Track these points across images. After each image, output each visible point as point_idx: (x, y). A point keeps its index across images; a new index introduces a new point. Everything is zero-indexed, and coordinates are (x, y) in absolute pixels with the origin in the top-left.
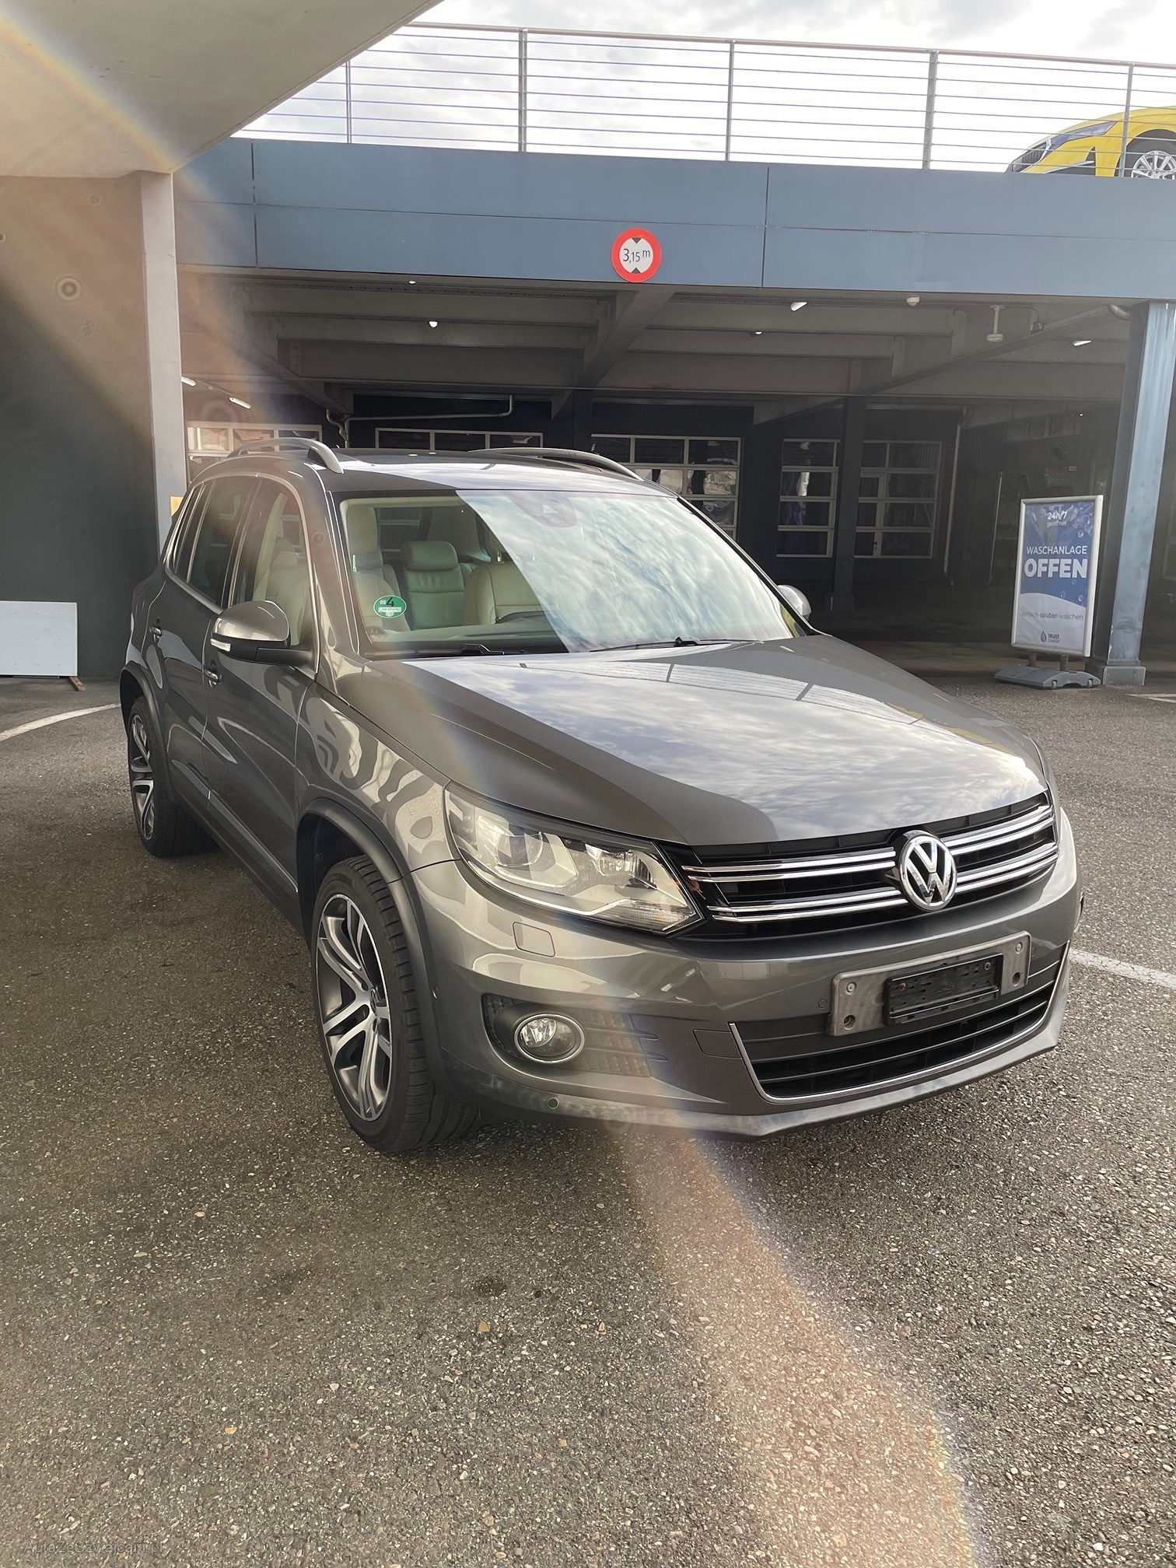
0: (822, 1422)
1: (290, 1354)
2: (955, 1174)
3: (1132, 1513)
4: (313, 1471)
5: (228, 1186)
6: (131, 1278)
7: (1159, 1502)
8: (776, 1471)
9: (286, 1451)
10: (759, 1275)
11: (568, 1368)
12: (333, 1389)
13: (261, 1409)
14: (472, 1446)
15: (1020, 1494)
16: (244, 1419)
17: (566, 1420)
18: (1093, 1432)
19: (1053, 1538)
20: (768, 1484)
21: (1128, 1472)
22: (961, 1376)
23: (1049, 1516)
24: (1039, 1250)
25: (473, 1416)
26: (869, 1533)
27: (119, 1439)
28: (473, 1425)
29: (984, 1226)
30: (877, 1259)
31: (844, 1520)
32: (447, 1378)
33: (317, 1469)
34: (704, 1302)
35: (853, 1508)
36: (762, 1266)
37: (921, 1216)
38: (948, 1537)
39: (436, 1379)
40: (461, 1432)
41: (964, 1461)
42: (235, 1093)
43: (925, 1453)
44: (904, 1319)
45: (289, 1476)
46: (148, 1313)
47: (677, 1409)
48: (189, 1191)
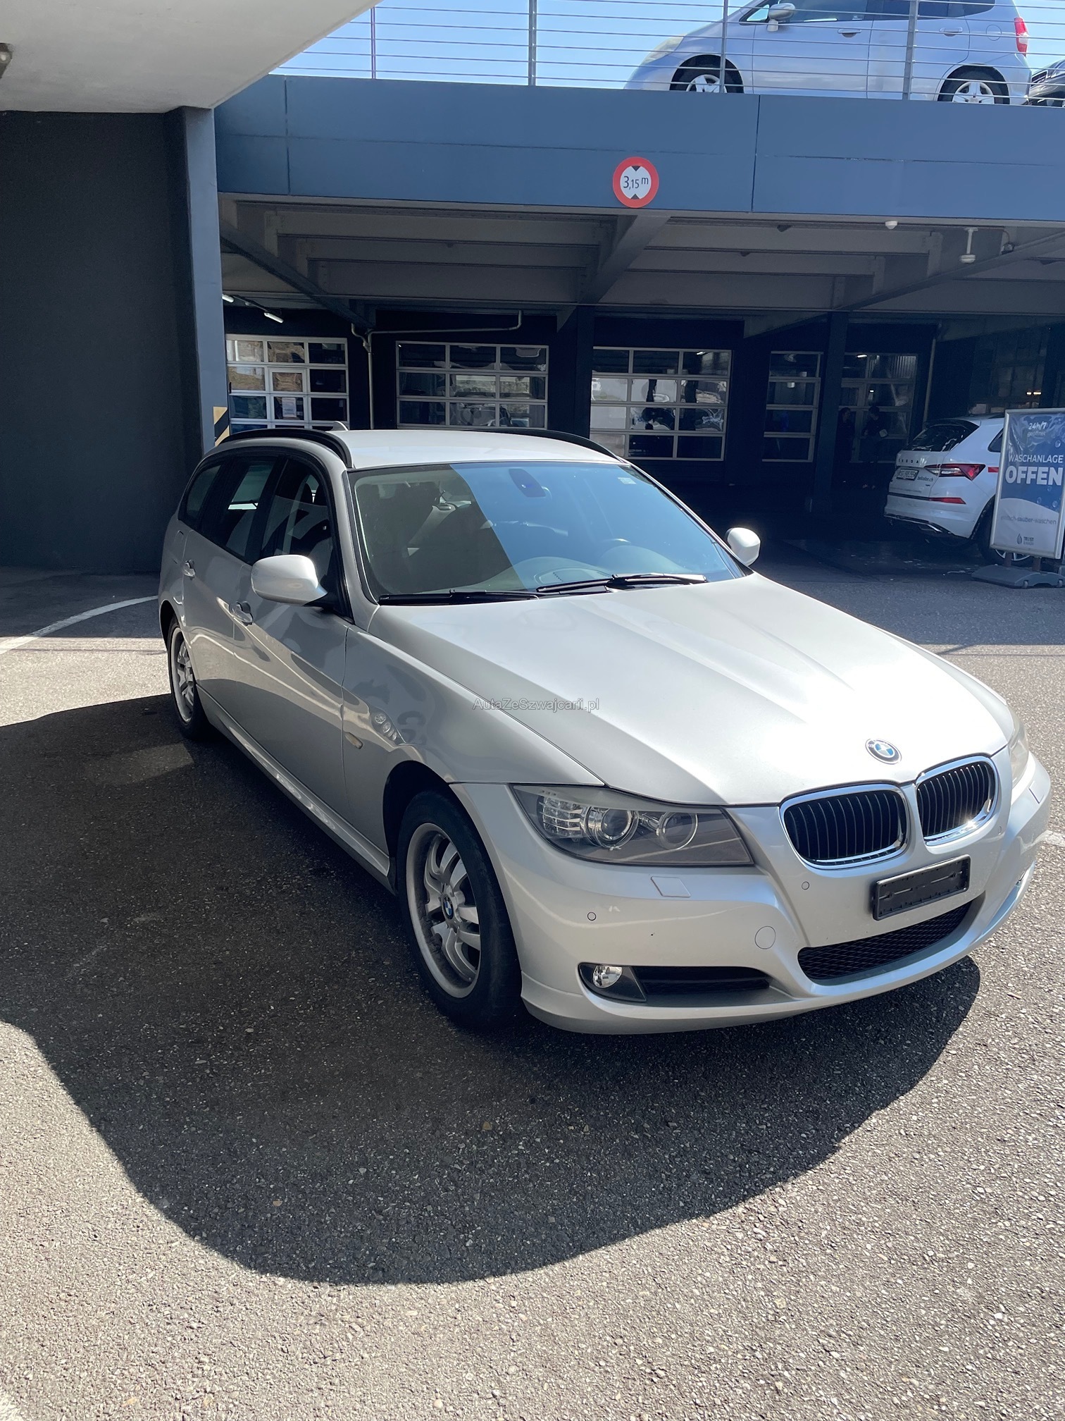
0: (769, 1209)
1: (326, 1144)
2: (894, 1011)
3: (1029, 1291)
4: (346, 1236)
5: (272, 1008)
6: (193, 1080)
7: (1053, 1282)
8: (729, 1247)
9: (323, 1220)
10: (721, 1090)
11: (557, 1161)
12: (362, 1172)
13: (303, 1187)
14: (476, 1220)
15: (934, 1272)
16: (289, 1194)
17: (554, 1201)
18: (1000, 1224)
19: (960, 1308)
20: (722, 1257)
21: (1028, 1258)
22: (890, 1175)
23: (958, 1291)
24: (963, 1075)
25: (478, 1196)
26: (805, 1298)
27: (186, 1208)
28: (477, 1204)
29: (917, 1054)
30: (822, 1079)
31: (784, 1288)
32: (457, 1166)
33: (349, 1235)
34: (673, 1111)
35: (792, 1278)
36: (724, 1083)
37: (862, 1045)
38: (871, 1304)
39: (447, 1167)
40: (467, 1209)
41: (887, 1244)
42: (278, 932)
43: (855, 1236)
44: (843, 1129)
45: (326, 1240)
46: (208, 1109)
47: (648, 1196)
48: (240, 1012)
